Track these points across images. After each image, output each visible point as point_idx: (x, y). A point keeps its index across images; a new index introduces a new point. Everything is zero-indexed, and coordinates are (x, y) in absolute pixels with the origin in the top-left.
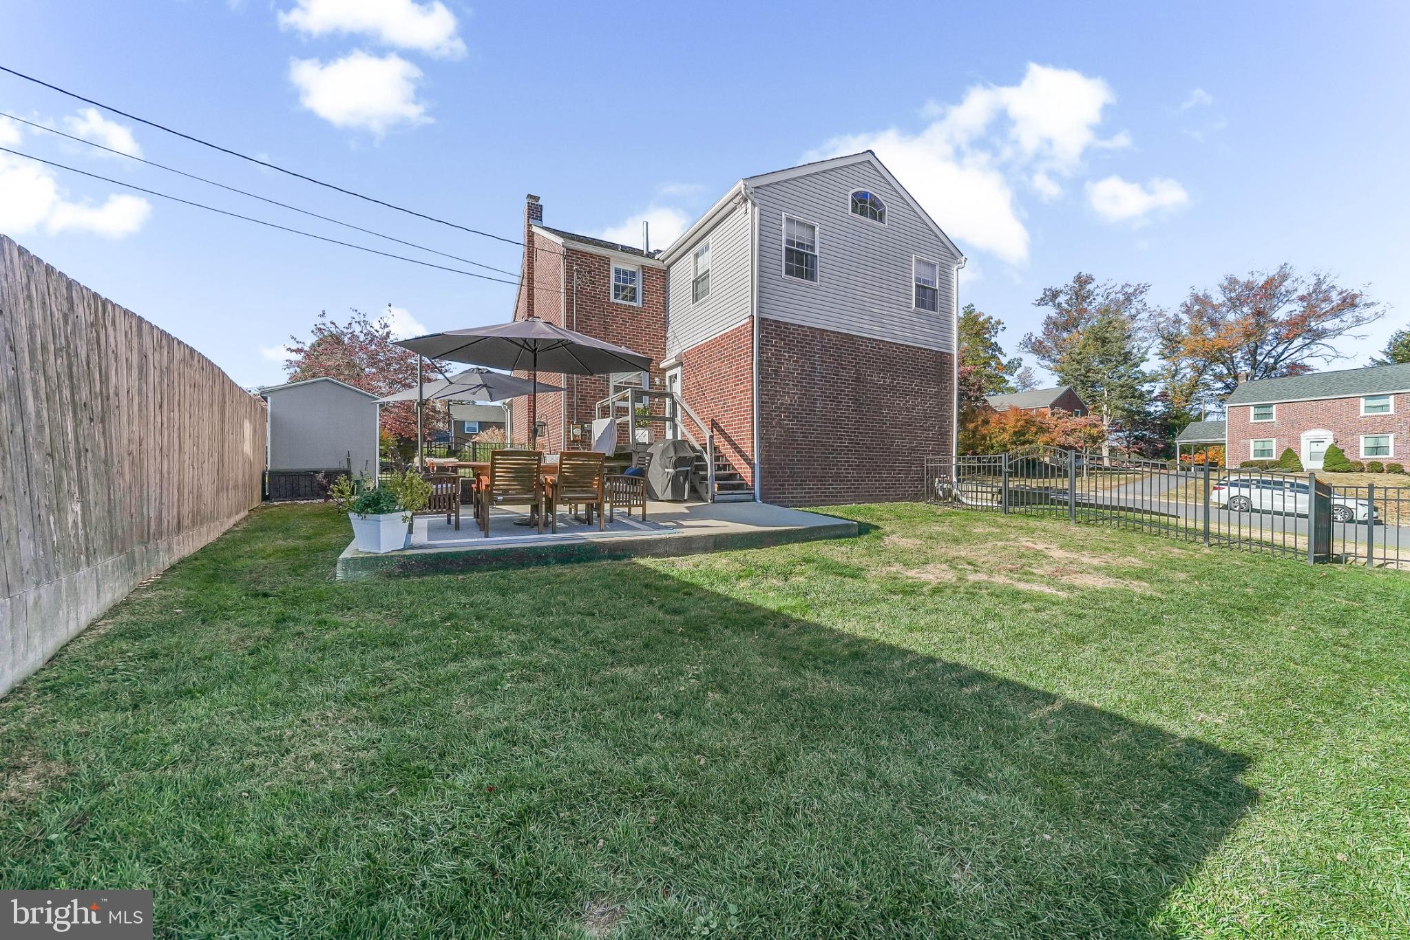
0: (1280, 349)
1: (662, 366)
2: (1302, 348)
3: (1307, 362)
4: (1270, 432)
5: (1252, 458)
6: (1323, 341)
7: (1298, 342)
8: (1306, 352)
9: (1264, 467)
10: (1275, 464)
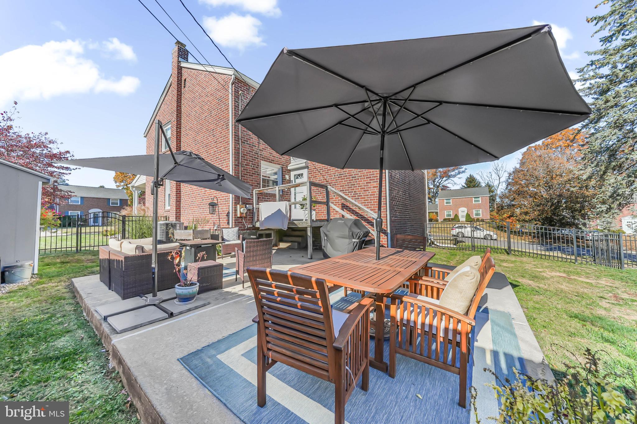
0: (440, 181)
1: (289, 168)
2: (445, 181)
3: (448, 185)
4: (449, 208)
5: (446, 217)
6: (451, 179)
7: (445, 179)
8: (447, 182)
9: (449, 220)
10: (452, 219)
